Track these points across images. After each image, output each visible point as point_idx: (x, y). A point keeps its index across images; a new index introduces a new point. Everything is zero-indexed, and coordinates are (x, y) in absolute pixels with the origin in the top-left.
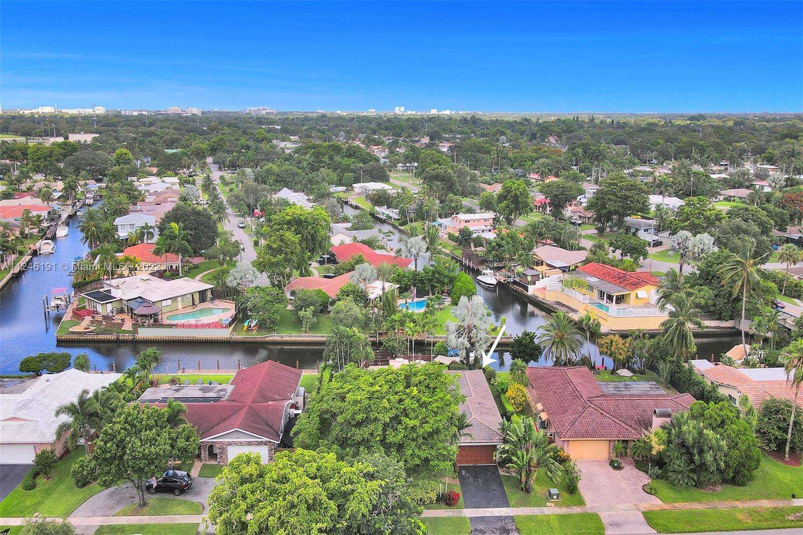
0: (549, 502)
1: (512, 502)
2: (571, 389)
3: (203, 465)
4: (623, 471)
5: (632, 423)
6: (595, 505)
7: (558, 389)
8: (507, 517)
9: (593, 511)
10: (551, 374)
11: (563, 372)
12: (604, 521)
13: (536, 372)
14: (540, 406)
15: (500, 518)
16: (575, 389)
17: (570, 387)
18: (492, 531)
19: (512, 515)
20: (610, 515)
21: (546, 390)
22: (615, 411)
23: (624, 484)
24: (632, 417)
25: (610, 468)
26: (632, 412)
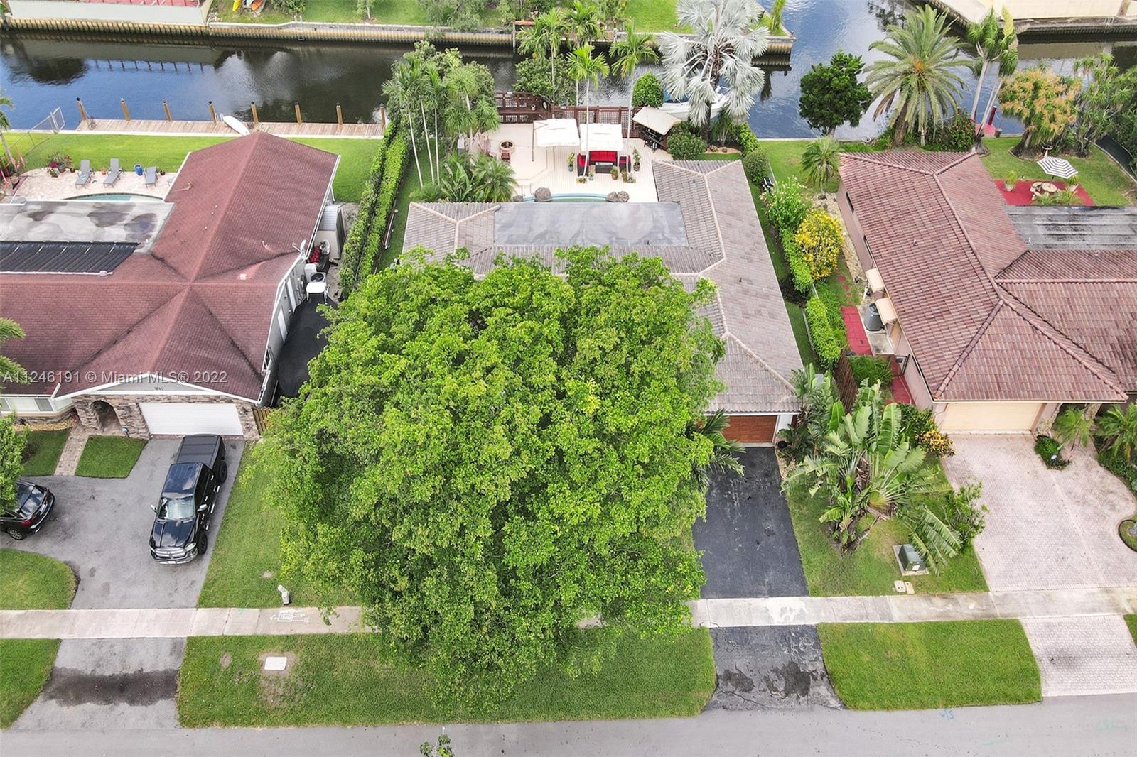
0: (900, 578)
1: (813, 580)
2: (954, 242)
3: (91, 438)
4: (1068, 472)
5: (1104, 352)
6: (1009, 589)
7: (921, 236)
8: (803, 631)
9: (1006, 612)
10: (900, 185)
11: (932, 183)
12: (1038, 646)
13: (864, 171)
14: (875, 280)
15: (785, 635)
16: (964, 243)
17: (949, 232)
18: (767, 679)
19: (813, 623)
20: (1048, 625)
21: (891, 232)
22: (1063, 316)
23: (1074, 518)
24: (1104, 333)
25: (1037, 461)
26: (1106, 320)
